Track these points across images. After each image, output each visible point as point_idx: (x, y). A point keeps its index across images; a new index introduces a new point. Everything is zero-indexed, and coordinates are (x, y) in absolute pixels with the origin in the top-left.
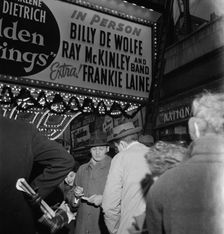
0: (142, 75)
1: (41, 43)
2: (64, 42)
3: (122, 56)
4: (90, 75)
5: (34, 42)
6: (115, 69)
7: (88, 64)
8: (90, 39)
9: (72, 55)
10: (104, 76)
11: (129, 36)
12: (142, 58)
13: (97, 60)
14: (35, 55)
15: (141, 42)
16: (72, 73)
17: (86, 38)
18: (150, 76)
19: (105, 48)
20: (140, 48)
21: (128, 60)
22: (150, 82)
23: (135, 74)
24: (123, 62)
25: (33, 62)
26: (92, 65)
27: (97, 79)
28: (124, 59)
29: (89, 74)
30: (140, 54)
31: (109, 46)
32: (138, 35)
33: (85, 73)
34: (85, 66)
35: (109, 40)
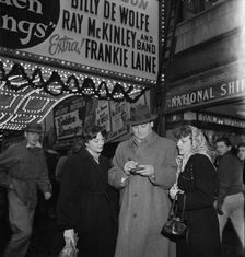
0: (149, 54)
1: (39, 11)
2: (65, 12)
3: (128, 31)
4: (94, 51)
5: (31, 9)
6: (120, 46)
7: (91, 38)
8: (94, 10)
9: (73, 27)
10: (108, 54)
11: (135, 9)
12: (149, 35)
13: (101, 34)
14: (32, 25)
15: (147, 17)
16: (73, 48)
17: (88, 8)
18: (156, 55)
19: (109, 21)
20: (147, 24)
21: (134, 36)
22: (156, 62)
23: (141, 52)
24: (128, 38)
25: (30, 32)
26: (95, 39)
27: (101, 56)
28: (130, 35)
29: (92, 50)
30: (147, 30)
31: (113, 19)
32: (144, 8)
33: (87, 48)
34: (88, 41)
35: (114, 12)
